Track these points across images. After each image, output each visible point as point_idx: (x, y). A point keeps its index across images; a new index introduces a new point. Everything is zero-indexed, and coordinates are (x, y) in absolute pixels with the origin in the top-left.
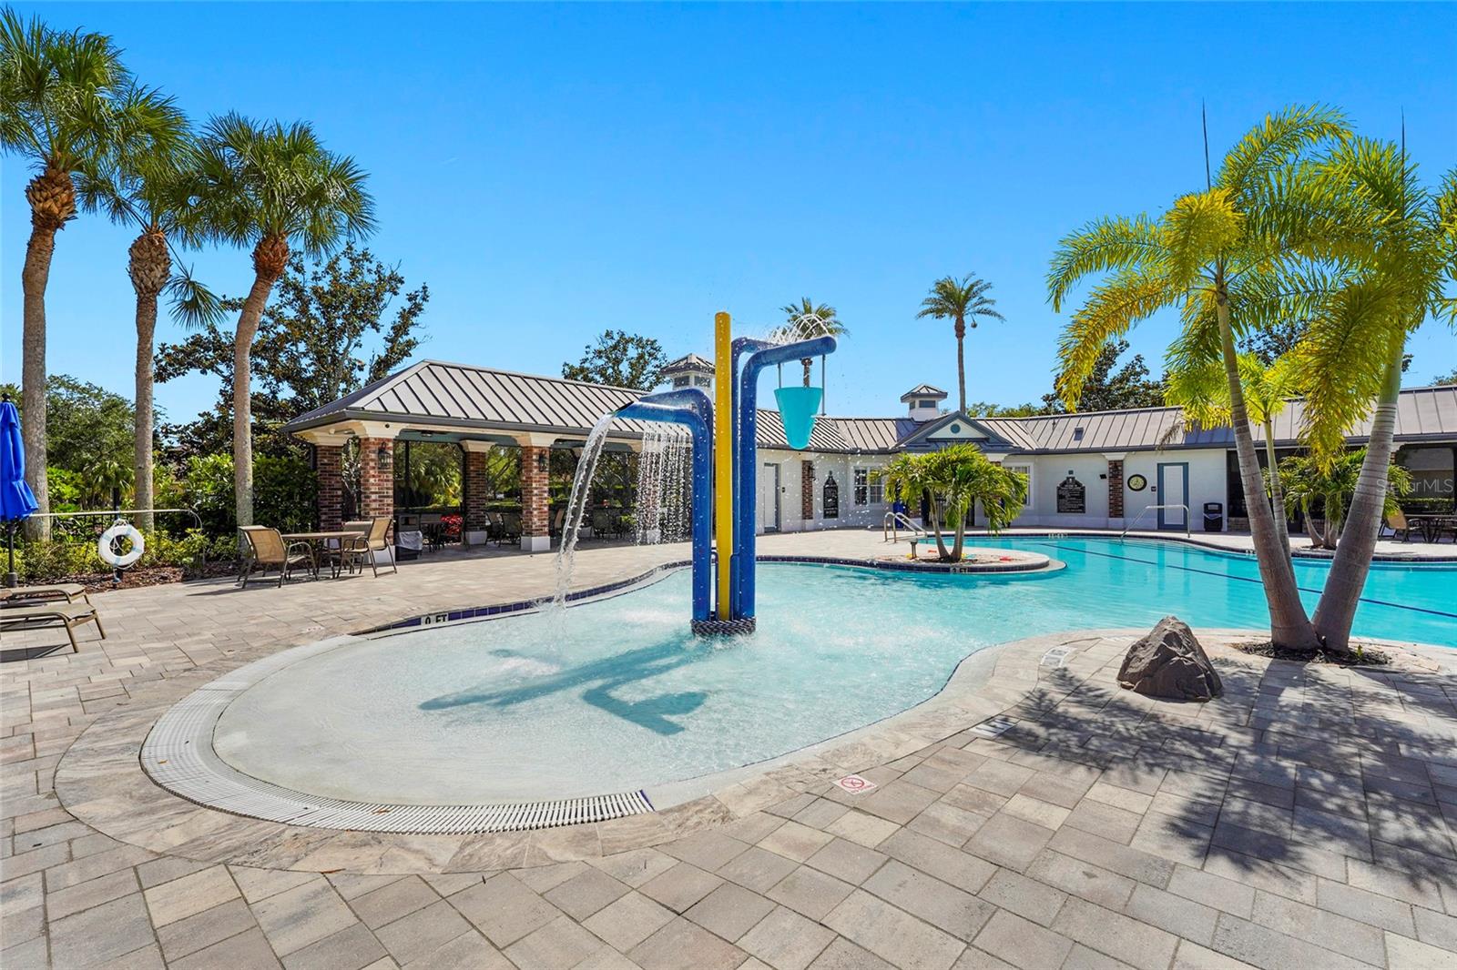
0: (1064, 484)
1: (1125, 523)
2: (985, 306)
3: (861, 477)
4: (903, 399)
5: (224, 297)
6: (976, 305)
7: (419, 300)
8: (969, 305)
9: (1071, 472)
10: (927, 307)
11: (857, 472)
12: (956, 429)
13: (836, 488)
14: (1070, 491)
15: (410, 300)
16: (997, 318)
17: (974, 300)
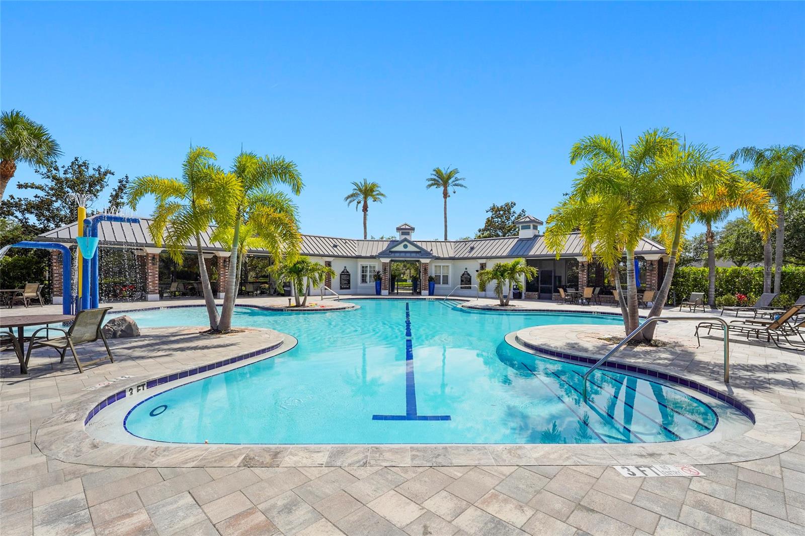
0: (463, 275)
1: (485, 295)
2: (457, 182)
3: (364, 269)
4: (398, 229)
5: (19, 182)
6: (453, 182)
7: (124, 183)
8: (450, 181)
9: (466, 269)
10: (431, 182)
11: (363, 267)
12: (406, 246)
13: (349, 275)
14: (466, 278)
15: (119, 182)
16: (463, 188)
17: (453, 179)
